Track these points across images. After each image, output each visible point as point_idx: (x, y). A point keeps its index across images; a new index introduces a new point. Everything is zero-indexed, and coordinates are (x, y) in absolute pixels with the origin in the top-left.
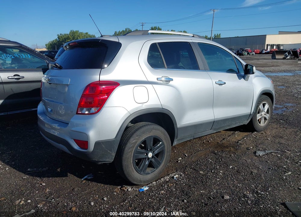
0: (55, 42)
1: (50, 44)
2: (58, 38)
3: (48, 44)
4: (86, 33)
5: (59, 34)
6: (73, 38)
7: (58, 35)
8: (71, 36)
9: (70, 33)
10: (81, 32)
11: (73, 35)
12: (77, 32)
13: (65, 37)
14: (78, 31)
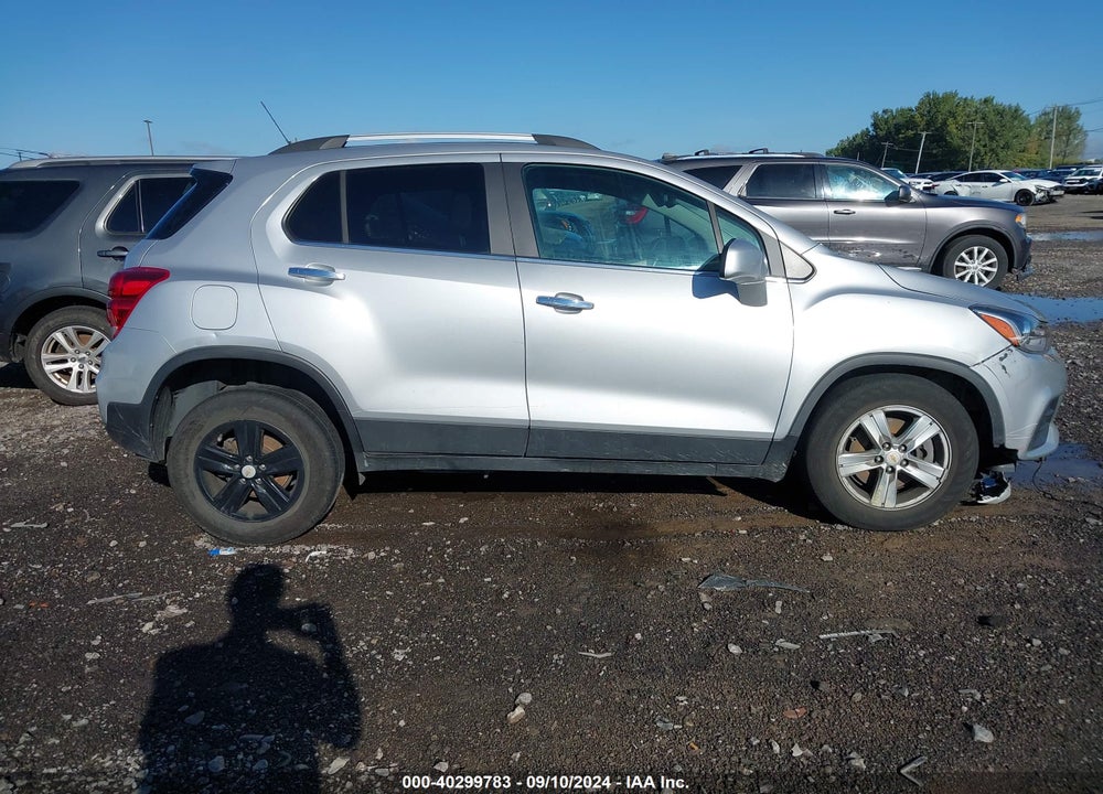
0: (859, 140)
1: (842, 150)
2: (875, 125)
3: (837, 149)
4: (986, 101)
5: (880, 113)
6: (928, 125)
7: (875, 116)
8: (922, 115)
9: (922, 103)
10: (966, 99)
11: (929, 112)
12: (949, 97)
13: (901, 120)
14: (956, 94)
